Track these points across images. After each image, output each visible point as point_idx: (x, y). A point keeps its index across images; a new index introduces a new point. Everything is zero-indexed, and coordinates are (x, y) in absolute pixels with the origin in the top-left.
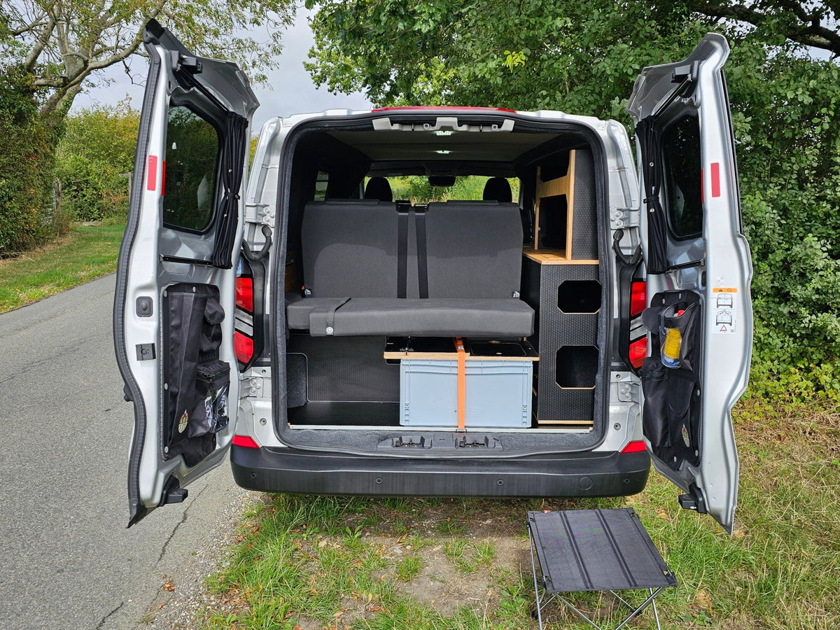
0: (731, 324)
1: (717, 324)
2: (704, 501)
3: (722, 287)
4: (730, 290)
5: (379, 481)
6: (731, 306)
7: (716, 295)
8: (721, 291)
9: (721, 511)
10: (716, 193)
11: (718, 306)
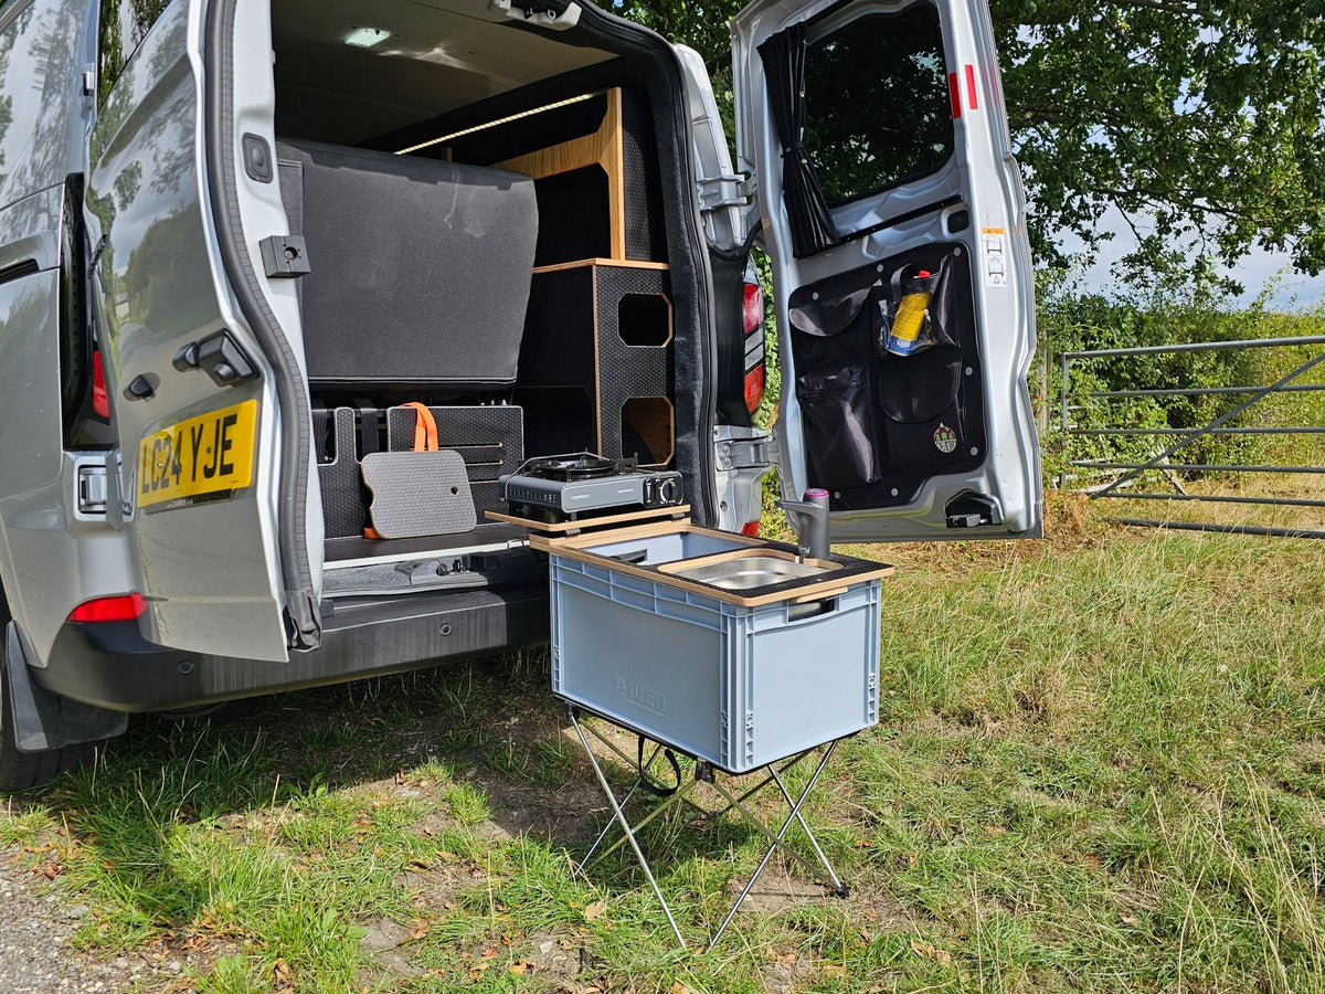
0: (1002, 274)
1: (990, 274)
2: (997, 508)
3: (991, 227)
4: (997, 231)
5: (446, 630)
6: (1000, 251)
7: (985, 236)
8: (989, 232)
9: (1018, 513)
10: (974, 105)
11: (988, 251)
